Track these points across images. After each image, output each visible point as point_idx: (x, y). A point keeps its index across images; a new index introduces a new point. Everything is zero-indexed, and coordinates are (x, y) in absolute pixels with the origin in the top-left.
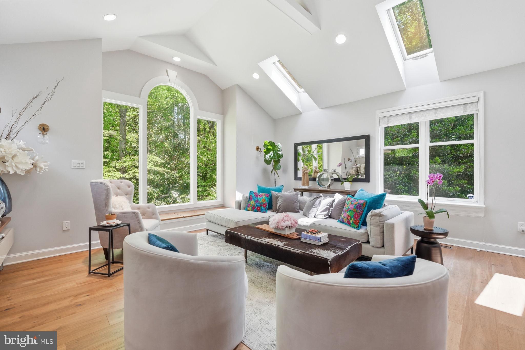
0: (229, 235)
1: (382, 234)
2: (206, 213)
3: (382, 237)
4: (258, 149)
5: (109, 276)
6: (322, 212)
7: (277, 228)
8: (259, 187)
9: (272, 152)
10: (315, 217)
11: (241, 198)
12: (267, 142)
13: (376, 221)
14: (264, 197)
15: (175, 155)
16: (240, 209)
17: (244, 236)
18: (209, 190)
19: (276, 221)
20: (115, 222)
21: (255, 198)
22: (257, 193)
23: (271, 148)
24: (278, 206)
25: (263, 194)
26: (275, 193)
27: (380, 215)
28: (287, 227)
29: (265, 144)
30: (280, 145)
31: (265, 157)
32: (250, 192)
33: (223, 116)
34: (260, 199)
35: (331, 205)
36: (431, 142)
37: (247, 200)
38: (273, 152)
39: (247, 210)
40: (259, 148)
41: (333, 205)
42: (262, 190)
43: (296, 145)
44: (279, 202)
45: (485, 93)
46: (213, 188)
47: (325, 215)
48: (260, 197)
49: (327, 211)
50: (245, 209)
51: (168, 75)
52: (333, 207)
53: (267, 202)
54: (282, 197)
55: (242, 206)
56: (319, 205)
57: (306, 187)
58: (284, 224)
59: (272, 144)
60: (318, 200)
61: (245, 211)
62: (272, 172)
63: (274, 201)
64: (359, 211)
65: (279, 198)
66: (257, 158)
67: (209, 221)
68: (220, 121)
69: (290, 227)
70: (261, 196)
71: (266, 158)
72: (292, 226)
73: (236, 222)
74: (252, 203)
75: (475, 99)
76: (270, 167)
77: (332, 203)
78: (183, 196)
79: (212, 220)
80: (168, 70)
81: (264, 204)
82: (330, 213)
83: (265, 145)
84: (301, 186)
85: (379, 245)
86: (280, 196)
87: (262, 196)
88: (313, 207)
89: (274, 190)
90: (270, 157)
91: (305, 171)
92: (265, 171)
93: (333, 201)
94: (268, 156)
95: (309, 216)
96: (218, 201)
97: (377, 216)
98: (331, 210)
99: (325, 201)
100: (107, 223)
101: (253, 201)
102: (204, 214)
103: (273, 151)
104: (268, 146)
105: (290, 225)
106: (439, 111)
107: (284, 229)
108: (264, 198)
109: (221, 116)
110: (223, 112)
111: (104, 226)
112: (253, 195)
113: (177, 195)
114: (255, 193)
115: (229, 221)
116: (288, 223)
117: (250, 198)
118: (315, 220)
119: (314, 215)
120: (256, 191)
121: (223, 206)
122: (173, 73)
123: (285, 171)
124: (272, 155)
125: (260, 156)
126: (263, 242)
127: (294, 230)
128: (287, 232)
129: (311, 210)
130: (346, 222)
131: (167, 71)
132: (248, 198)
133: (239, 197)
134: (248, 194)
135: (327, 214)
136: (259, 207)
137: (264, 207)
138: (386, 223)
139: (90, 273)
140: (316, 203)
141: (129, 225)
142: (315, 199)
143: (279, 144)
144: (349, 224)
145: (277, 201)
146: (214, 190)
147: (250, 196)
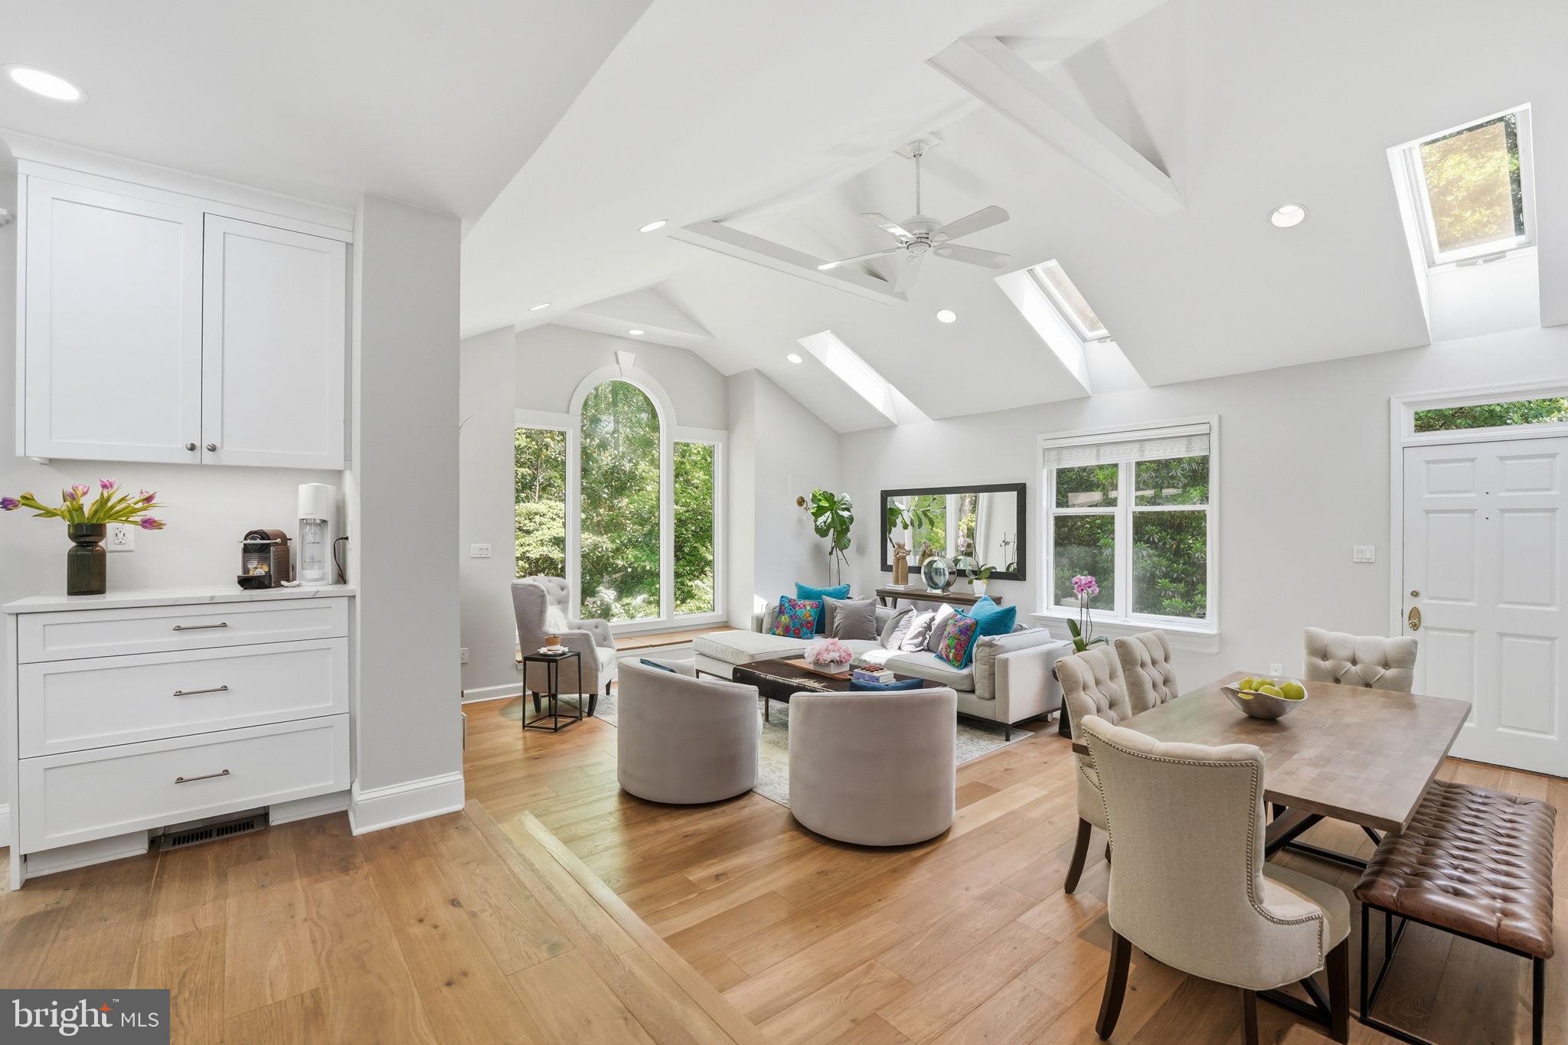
0: (739, 675)
1: (991, 677)
2: (694, 639)
3: (991, 681)
4: (801, 502)
5: (556, 731)
6: (913, 638)
7: (817, 663)
8: (799, 588)
9: (829, 512)
10: (900, 648)
11: (764, 611)
12: (818, 491)
13: (984, 655)
14: (808, 608)
15: (605, 495)
16: (761, 632)
17: (763, 676)
18: (692, 586)
19: (815, 652)
20: (559, 649)
21: (790, 609)
22: (794, 600)
23: (827, 505)
24: (835, 626)
25: (807, 602)
26: (830, 601)
27: (990, 645)
28: (832, 661)
29: (814, 495)
30: (848, 498)
31: (815, 521)
32: (782, 597)
33: (726, 432)
34: (800, 612)
35: (929, 627)
36: (1136, 505)
37: (776, 614)
38: (832, 513)
39: (774, 634)
40: (804, 501)
41: (933, 626)
42: (805, 594)
43: (886, 495)
44: (836, 620)
45: (1220, 418)
46: (702, 580)
47: (917, 646)
48: (802, 608)
49: (921, 638)
50: (772, 631)
51: (618, 362)
52: (933, 629)
53: (815, 618)
54: (841, 608)
55: (765, 626)
56: (907, 627)
57: (901, 588)
58: (828, 657)
59: (830, 497)
60: (906, 617)
61: (770, 636)
62: (831, 553)
63: (827, 616)
64: (963, 638)
65: (837, 611)
66: (800, 521)
67: (702, 654)
68: (720, 444)
69: (839, 663)
70: (802, 606)
71: (818, 523)
72: (841, 661)
73: (752, 656)
74: (785, 619)
75: (1204, 429)
76: (828, 541)
77: (930, 623)
78: (627, 602)
79: (707, 651)
80: (618, 352)
81: (808, 622)
82: (927, 641)
83: (814, 499)
84: (892, 585)
85: (987, 696)
86: (839, 607)
87: (804, 606)
88: (897, 629)
89: (830, 595)
90: (825, 522)
91: (900, 554)
92: (817, 550)
93: (933, 619)
94: (821, 520)
95: (888, 647)
96: (719, 614)
97: (987, 646)
98: (927, 636)
99: (918, 620)
100: (549, 650)
101: (786, 616)
102: (691, 641)
103: (831, 510)
104: (820, 500)
105: (838, 659)
106: (1147, 445)
107: (827, 665)
108: (807, 610)
109: (723, 433)
110: (728, 424)
111: (545, 655)
112: (787, 605)
113: (612, 597)
114: (790, 601)
115: (739, 652)
116: (835, 655)
117: (781, 611)
118: (899, 653)
119: (899, 645)
120: (793, 594)
121: (726, 626)
122: (627, 358)
123: (861, 550)
124: (829, 520)
125: (805, 518)
126: (792, 684)
127: (846, 668)
128: (833, 670)
129: (893, 636)
130: (944, 656)
131: (616, 353)
132: (778, 609)
133: (761, 606)
134: (777, 603)
135: (921, 644)
136: (798, 629)
137: (808, 628)
138: (999, 660)
139: (524, 727)
140: (902, 623)
141: (578, 655)
142: (900, 614)
143: (845, 494)
144: (947, 660)
145: (834, 618)
146: (704, 586)
147: (781, 605)
